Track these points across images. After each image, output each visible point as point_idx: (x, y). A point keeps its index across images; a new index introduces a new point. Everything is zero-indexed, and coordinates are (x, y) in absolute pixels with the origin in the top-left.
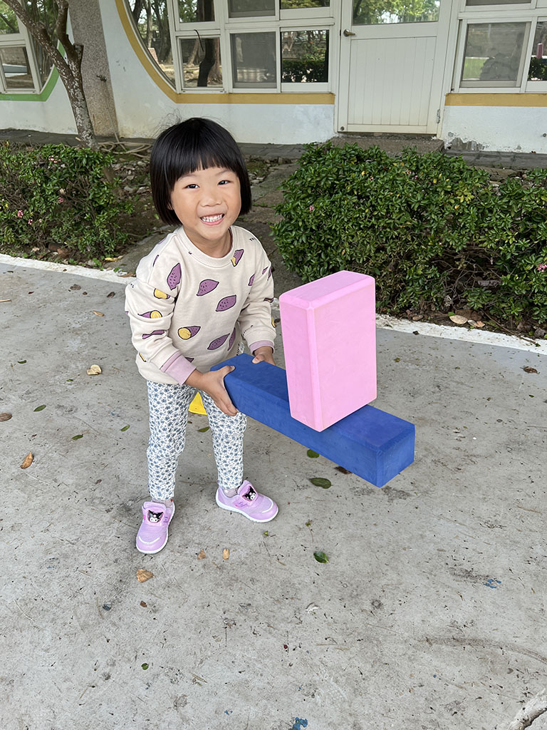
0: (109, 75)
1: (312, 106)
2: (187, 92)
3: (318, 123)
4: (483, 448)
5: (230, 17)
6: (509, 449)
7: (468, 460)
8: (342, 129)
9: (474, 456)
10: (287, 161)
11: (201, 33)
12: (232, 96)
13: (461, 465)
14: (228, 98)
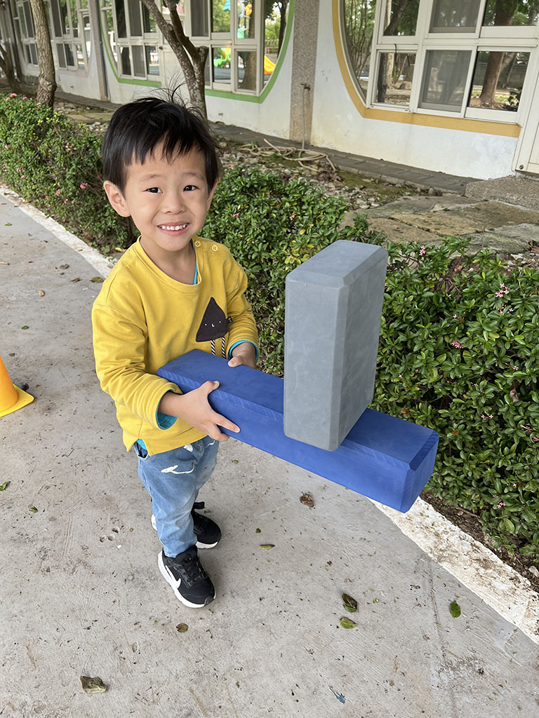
0: (313, 84)
1: (493, 137)
2: (375, 107)
3: (496, 158)
4: (109, 562)
5: (430, 32)
6: (131, 578)
7: (72, 567)
8: (522, 167)
9: (85, 565)
10: (438, 194)
11: (399, 47)
12: (416, 116)
13: (57, 567)
14: (411, 118)
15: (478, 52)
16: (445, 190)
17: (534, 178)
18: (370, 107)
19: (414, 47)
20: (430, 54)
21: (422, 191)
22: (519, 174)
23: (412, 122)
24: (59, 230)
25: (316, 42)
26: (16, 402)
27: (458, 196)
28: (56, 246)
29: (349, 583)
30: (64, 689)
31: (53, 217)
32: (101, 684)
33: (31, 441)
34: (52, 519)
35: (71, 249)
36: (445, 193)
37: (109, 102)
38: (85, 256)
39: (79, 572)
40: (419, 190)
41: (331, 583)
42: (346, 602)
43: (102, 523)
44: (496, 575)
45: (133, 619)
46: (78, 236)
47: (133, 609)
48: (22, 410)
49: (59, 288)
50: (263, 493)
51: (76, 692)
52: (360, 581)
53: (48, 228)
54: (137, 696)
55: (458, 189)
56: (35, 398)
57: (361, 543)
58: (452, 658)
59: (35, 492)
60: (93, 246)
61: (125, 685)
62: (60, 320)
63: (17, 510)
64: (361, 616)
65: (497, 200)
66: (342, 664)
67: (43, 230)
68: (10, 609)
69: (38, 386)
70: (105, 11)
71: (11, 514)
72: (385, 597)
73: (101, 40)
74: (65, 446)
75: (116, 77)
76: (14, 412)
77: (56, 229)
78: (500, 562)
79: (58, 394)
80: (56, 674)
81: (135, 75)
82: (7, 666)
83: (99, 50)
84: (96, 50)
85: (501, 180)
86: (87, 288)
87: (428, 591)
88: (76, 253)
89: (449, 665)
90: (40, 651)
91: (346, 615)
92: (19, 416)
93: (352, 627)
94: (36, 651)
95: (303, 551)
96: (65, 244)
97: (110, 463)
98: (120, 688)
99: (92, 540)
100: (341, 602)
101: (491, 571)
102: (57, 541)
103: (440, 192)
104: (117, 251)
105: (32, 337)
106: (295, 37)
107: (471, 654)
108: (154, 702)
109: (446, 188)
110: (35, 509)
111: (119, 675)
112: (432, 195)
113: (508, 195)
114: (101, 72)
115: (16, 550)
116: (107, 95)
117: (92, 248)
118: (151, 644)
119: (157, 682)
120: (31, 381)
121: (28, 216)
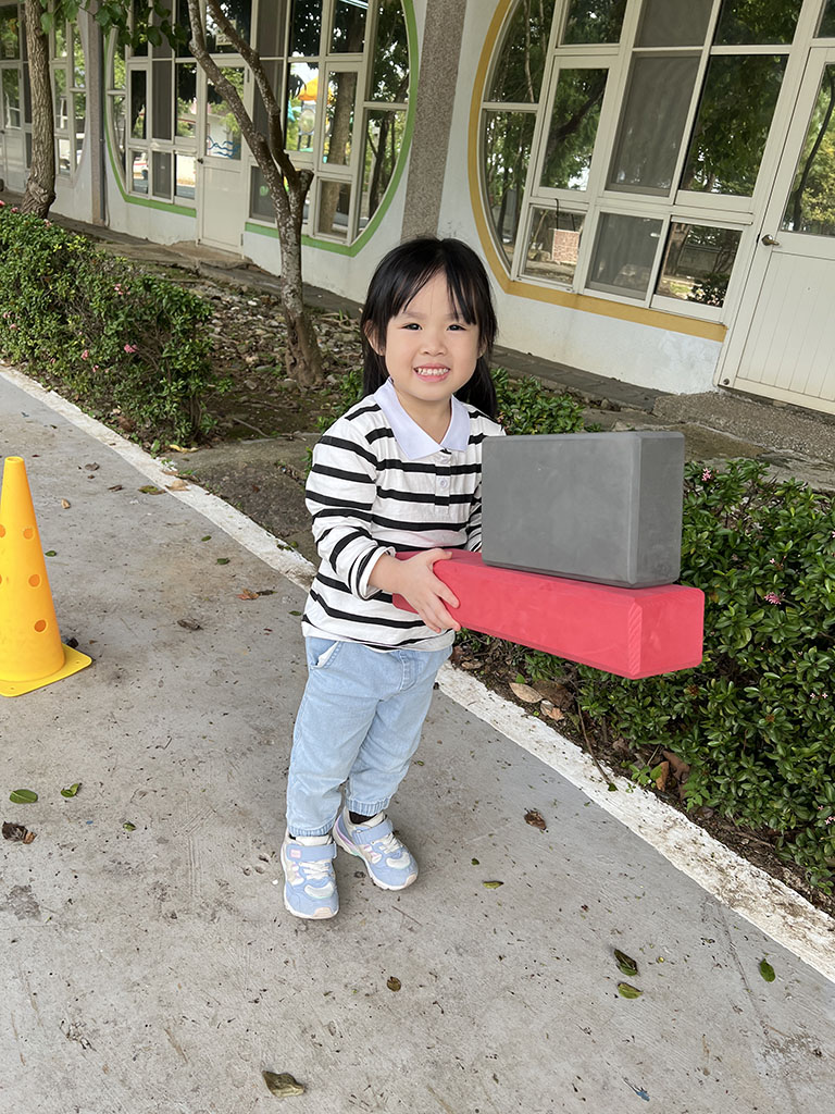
1: (689, 338)
2: (523, 281)
3: (692, 366)
4: (265, 903)
5: (606, 189)
6: (304, 928)
7: (209, 911)
8: (727, 382)
9: (230, 909)
10: (614, 408)
11: (561, 204)
12: (581, 299)
13: (187, 911)
14: (575, 301)
15: (671, 223)
16: (624, 404)
17: (743, 398)
18: (517, 279)
19: (584, 207)
20: (604, 217)
21: (591, 402)
22: (722, 391)
23: (576, 306)
24: (71, 411)
25: (441, 183)
26: (65, 664)
27: (643, 413)
28: (72, 434)
29: (618, 935)
30: (240, 1092)
31: (57, 391)
32: (295, 1083)
33: (101, 724)
34: (162, 841)
35: (97, 440)
36: (624, 407)
37: (106, 228)
38: (122, 454)
39: (222, 919)
40: (587, 400)
41: (593, 935)
42: (621, 961)
43: (240, 847)
44: (809, 925)
45: (320, 987)
46: (104, 423)
47: (318, 973)
48: (77, 676)
49: (91, 497)
50: (471, 808)
51: (258, 1096)
52: (632, 933)
53: (52, 407)
54: (352, 1099)
55: (643, 404)
56: (93, 660)
57: (621, 879)
58: (778, 1036)
59: (124, 800)
60: (131, 439)
61: (331, 1084)
62: (105, 546)
63: (103, 826)
64: (644, 980)
65: (698, 423)
66: (633, 1047)
67: (46, 410)
68: (127, 974)
69: (92, 642)
70: (113, 97)
71: (93, 832)
72: (671, 954)
73: (102, 136)
74: (157, 733)
75: (122, 193)
76: (63, 680)
77: (65, 409)
78: (811, 907)
79: (126, 657)
80: (221, 1070)
81: (154, 195)
82: (141, 1061)
83: (98, 150)
84: (92, 151)
85: (700, 396)
86: (136, 501)
87: (726, 946)
88: (105, 447)
89: (774, 1045)
90: (188, 1037)
91: (623, 980)
92: (72, 686)
93: (636, 996)
94: (183, 1037)
95: (543, 890)
96: (86, 434)
97: (233, 760)
98: (324, 1087)
99: (230, 872)
100: (613, 961)
101: (802, 919)
102: (177, 873)
103: (617, 405)
104: (172, 450)
105: (66, 569)
106: (411, 172)
107: (800, 1030)
108: (378, 1106)
109: (627, 402)
110: (132, 826)
111: (319, 1069)
112: (606, 409)
113: (712, 419)
114: (98, 183)
115: (115, 886)
116: (104, 219)
117: (130, 443)
118: (355, 1024)
119: (377, 1078)
120: (79, 634)
121: (15, 386)
